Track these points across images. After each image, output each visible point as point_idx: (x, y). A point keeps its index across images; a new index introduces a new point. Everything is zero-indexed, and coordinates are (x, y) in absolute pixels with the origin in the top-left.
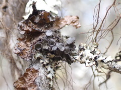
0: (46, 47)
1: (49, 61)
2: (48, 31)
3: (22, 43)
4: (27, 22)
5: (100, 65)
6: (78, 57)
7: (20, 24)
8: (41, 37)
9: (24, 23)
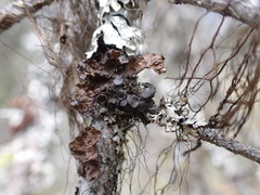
0: (113, 101)
1: (117, 119)
2: (118, 77)
3: (82, 92)
4: (90, 62)
5: (186, 131)
6: (156, 117)
7: (81, 64)
8: (107, 85)
9: (86, 62)
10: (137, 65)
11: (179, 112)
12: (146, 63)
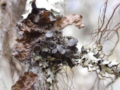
0: (46, 50)
1: (49, 64)
2: (48, 32)
3: (21, 45)
4: (26, 22)
5: (104, 70)
6: (80, 61)
7: (19, 23)
8: (40, 38)
9: (23, 22)
10: (62, 23)
11: (97, 56)
12: (68, 21)
